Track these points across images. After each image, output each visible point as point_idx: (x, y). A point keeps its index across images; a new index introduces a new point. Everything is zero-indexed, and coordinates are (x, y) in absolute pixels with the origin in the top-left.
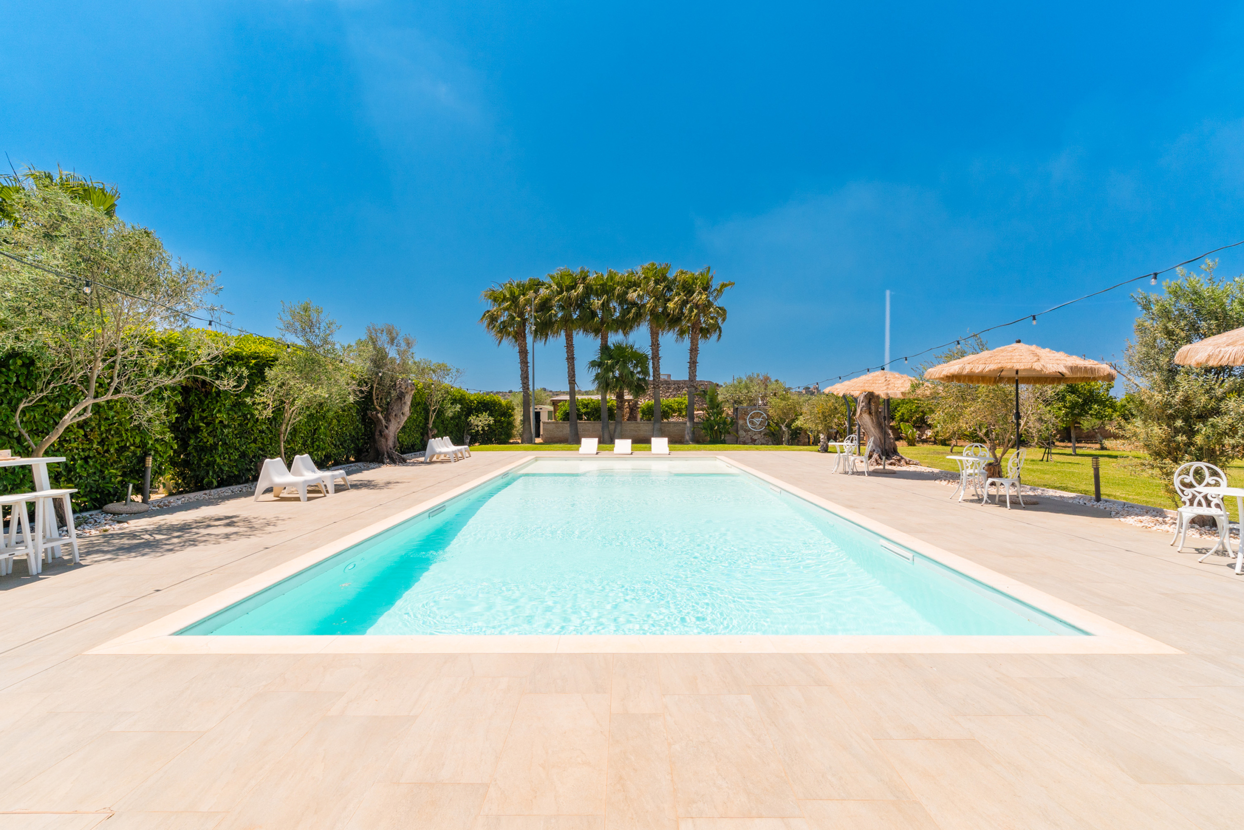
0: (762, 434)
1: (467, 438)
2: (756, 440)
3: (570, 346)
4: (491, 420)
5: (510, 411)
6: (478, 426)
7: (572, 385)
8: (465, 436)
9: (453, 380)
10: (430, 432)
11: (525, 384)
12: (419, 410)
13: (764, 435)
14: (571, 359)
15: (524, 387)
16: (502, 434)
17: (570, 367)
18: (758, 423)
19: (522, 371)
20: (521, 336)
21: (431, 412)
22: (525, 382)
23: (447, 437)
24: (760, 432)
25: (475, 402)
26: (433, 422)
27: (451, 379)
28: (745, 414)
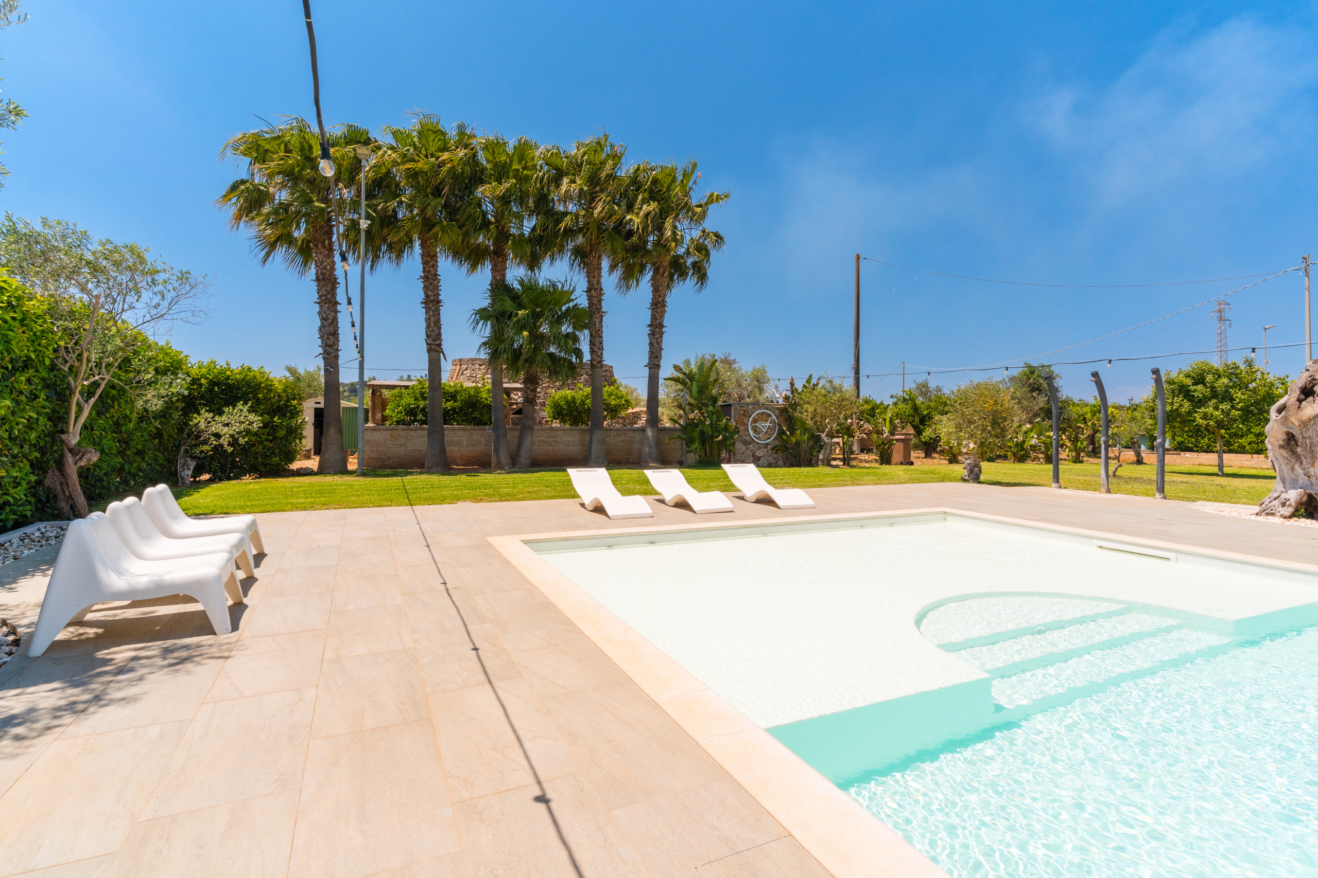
0: (769, 447)
1: (185, 464)
2: (761, 457)
3: (431, 280)
4: (256, 422)
5: (294, 402)
6: (217, 436)
7: (434, 354)
8: (180, 461)
9: (165, 304)
10: (70, 459)
11: (330, 346)
12: (24, 387)
13: (772, 449)
14: (432, 303)
15: (329, 354)
16: (273, 453)
17: (433, 319)
18: (765, 430)
19: (323, 319)
20: (324, 246)
21: (77, 396)
22: (330, 343)
23: (162, 487)
24: (767, 445)
25: (203, 381)
26: (85, 427)
27: (157, 299)
28: (744, 415)
